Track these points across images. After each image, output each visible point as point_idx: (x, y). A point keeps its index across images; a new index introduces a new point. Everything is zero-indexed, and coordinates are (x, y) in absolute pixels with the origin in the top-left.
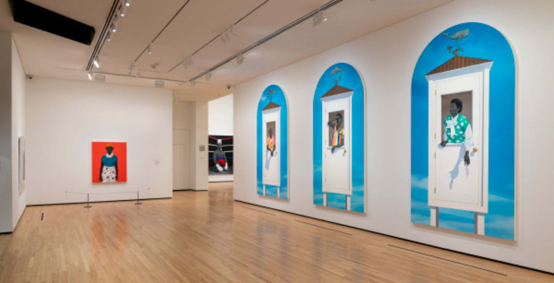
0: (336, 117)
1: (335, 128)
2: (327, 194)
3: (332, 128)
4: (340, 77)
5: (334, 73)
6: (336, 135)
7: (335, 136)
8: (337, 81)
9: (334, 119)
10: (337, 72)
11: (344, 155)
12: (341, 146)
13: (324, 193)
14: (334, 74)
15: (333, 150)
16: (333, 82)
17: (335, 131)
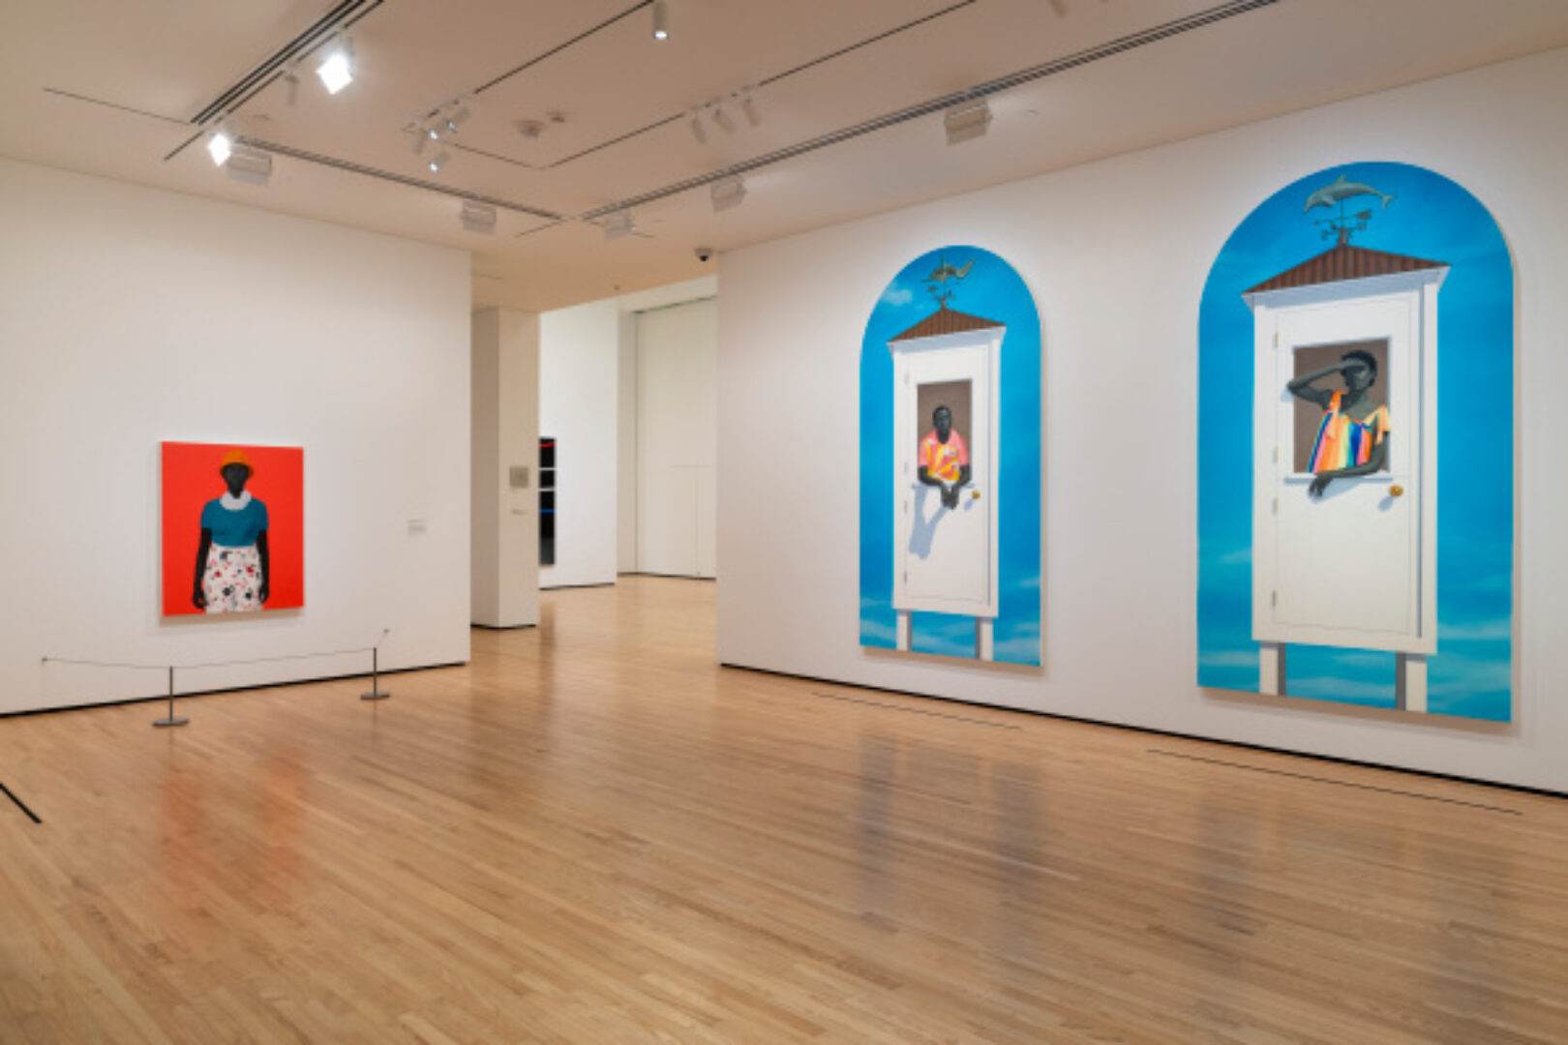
0: (1342, 365)
1: (1335, 406)
2: (1282, 648)
3: (1316, 407)
4: (1365, 215)
5: (1328, 200)
6: (1340, 428)
7: (1331, 430)
8: (1342, 230)
9: (1332, 372)
10: (1340, 197)
11: (1385, 505)
12: (1374, 470)
13: (1268, 645)
14: (1326, 205)
15: (1319, 486)
16: (1325, 235)
17: (1329, 416)
